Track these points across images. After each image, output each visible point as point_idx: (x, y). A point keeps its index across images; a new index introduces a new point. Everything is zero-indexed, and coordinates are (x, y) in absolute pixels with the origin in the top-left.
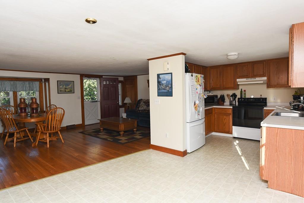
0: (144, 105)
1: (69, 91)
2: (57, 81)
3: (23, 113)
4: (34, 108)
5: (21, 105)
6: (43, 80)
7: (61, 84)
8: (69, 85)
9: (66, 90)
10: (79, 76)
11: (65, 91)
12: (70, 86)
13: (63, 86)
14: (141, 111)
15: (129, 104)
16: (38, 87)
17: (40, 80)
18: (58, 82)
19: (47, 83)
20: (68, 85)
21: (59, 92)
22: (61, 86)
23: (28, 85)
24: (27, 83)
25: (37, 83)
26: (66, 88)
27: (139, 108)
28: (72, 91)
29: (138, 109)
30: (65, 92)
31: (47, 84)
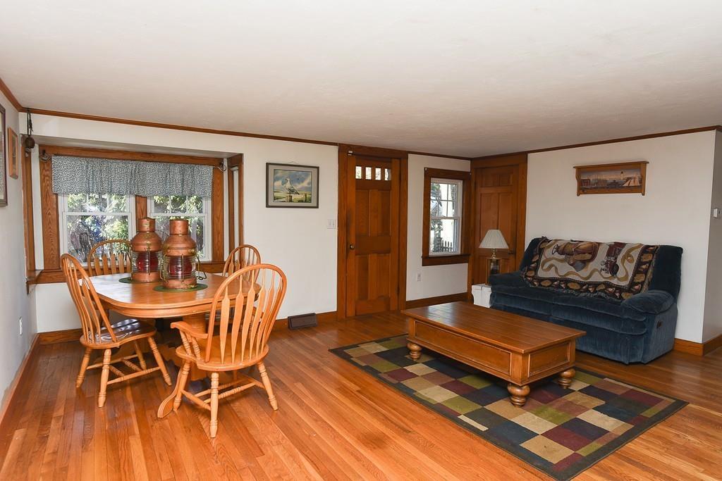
0: (562, 261)
1: (302, 201)
2: (268, 164)
3: (145, 271)
4: (176, 258)
5: (138, 245)
6: (225, 163)
7: (279, 174)
8: (303, 182)
9: (294, 197)
10: (335, 149)
11: (291, 201)
12: (305, 184)
13: (283, 183)
14: (547, 284)
15: (499, 252)
16: (209, 184)
17: (214, 161)
18: (270, 166)
19: (235, 172)
20: (300, 180)
21: (271, 202)
22: (278, 183)
23: (178, 177)
24: (176, 168)
25: (207, 171)
26: (291, 191)
27: (536, 269)
28: (310, 201)
29: (533, 274)
30: (290, 204)
31: (236, 174)
